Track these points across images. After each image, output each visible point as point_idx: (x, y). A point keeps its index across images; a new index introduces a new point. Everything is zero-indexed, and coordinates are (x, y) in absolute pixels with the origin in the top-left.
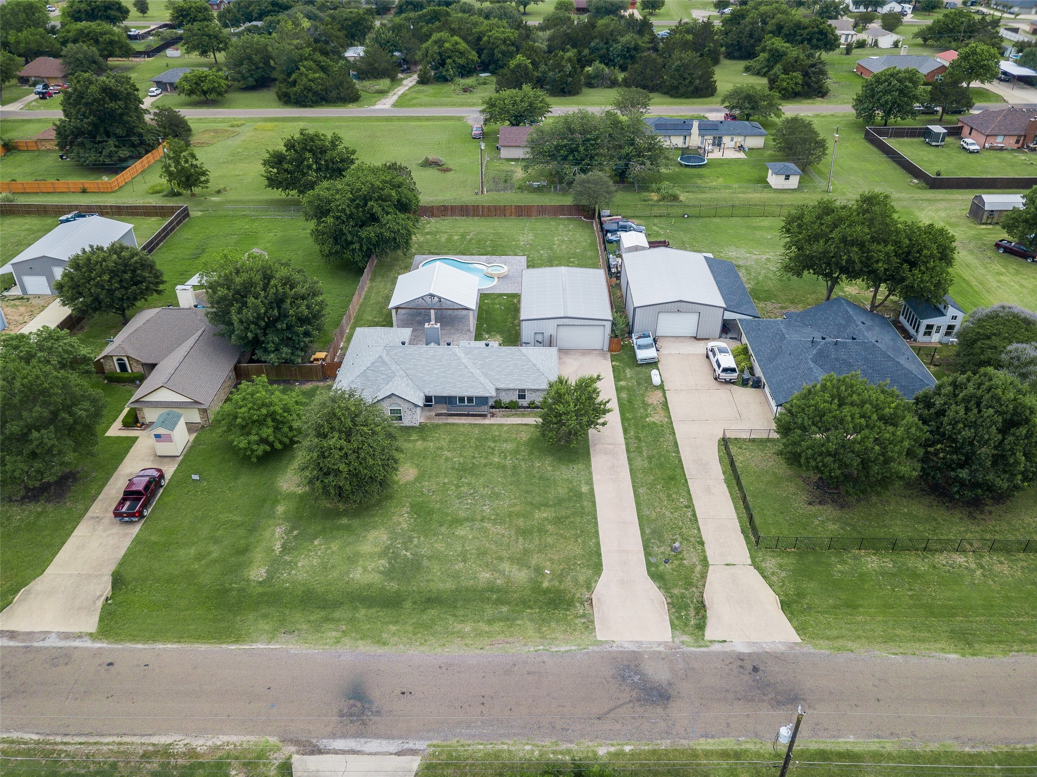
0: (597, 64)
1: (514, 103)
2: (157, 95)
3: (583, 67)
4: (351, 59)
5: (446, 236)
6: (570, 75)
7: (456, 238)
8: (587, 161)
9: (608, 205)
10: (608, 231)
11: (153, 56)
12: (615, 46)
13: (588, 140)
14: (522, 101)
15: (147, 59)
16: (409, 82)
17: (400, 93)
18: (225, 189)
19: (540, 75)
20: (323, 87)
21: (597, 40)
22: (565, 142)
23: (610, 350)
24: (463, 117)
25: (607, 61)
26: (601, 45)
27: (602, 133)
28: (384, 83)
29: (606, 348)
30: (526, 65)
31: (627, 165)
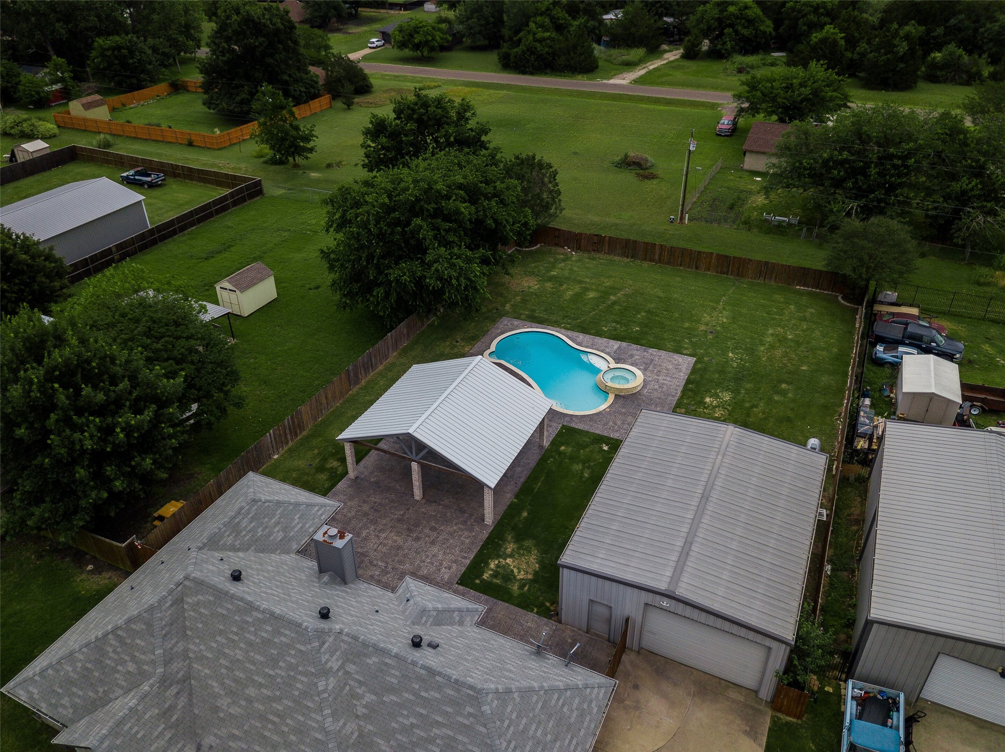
0: (952, 47)
1: (789, 87)
2: (377, 47)
3: (927, 53)
4: (608, 22)
5: (577, 289)
6: (902, 59)
7: (591, 295)
8: (879, 194)
9: (894, 286)
10: (881, 340)
11: (410, 9)
12: (988, 25)
13: (891, 157)
14: (801, 85)
15: (402, 12)
16: (673, 55)
17: (651, 67)
18: (339, 164)
19: (856, 56)
20: (551, 50)
21: (962, 17)
22: (845, 155)
23: (775, 704)
24: (718, 105)
25: (971, 46)
26: (967, 23)
27: (919, 148)
28: (638, 53)
29: (766, 693)
30: (835, 41)
31: (957, 212)
